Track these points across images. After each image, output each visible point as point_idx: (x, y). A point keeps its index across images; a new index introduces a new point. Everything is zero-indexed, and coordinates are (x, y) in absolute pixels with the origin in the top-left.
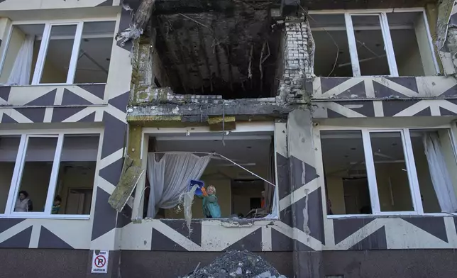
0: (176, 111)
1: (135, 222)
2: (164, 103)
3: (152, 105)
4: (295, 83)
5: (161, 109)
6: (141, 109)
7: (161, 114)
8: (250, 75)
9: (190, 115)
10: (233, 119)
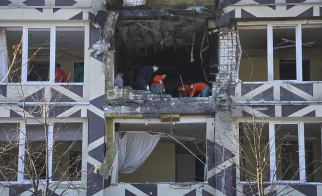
0: (138, 110)
1: (113, 185)
2: (130, 103)
3: (121, 106)
4: (223, 86)
5: (128, 108)
6: (114, 109)
7: (128, 112)
8: (192, 60)
9: (149, 113)
10: (178, 116)
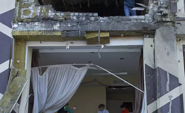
0: (56, 27)
2: (45, 19)
3: (35, 22)
4: (162, 3)
5: (43, 25)
6: (25, 25)
7: (44, 29)
9: (70, 31)
10: (107, 35)
